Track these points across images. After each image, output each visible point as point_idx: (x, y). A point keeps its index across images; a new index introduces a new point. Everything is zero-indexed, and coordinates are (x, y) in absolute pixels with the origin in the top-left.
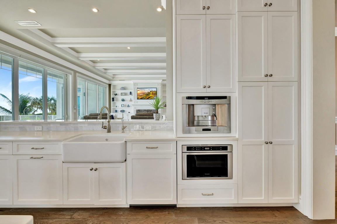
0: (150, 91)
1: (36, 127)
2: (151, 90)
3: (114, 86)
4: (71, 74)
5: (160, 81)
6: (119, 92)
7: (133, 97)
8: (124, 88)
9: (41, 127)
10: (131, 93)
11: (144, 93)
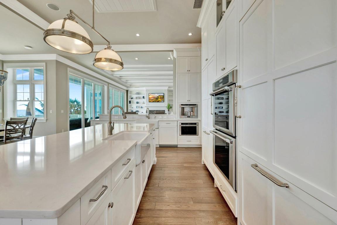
0: (159, 96)
1: (115, 117)
2: (159, 94)
3: (131, 92)
4: (106, 85)
5: (167, 88)
6: (134, 96)
7: (146, 100)
8: (138, 93)
9: (118, 117)
10: (143, 97)
11: (154, 97)
